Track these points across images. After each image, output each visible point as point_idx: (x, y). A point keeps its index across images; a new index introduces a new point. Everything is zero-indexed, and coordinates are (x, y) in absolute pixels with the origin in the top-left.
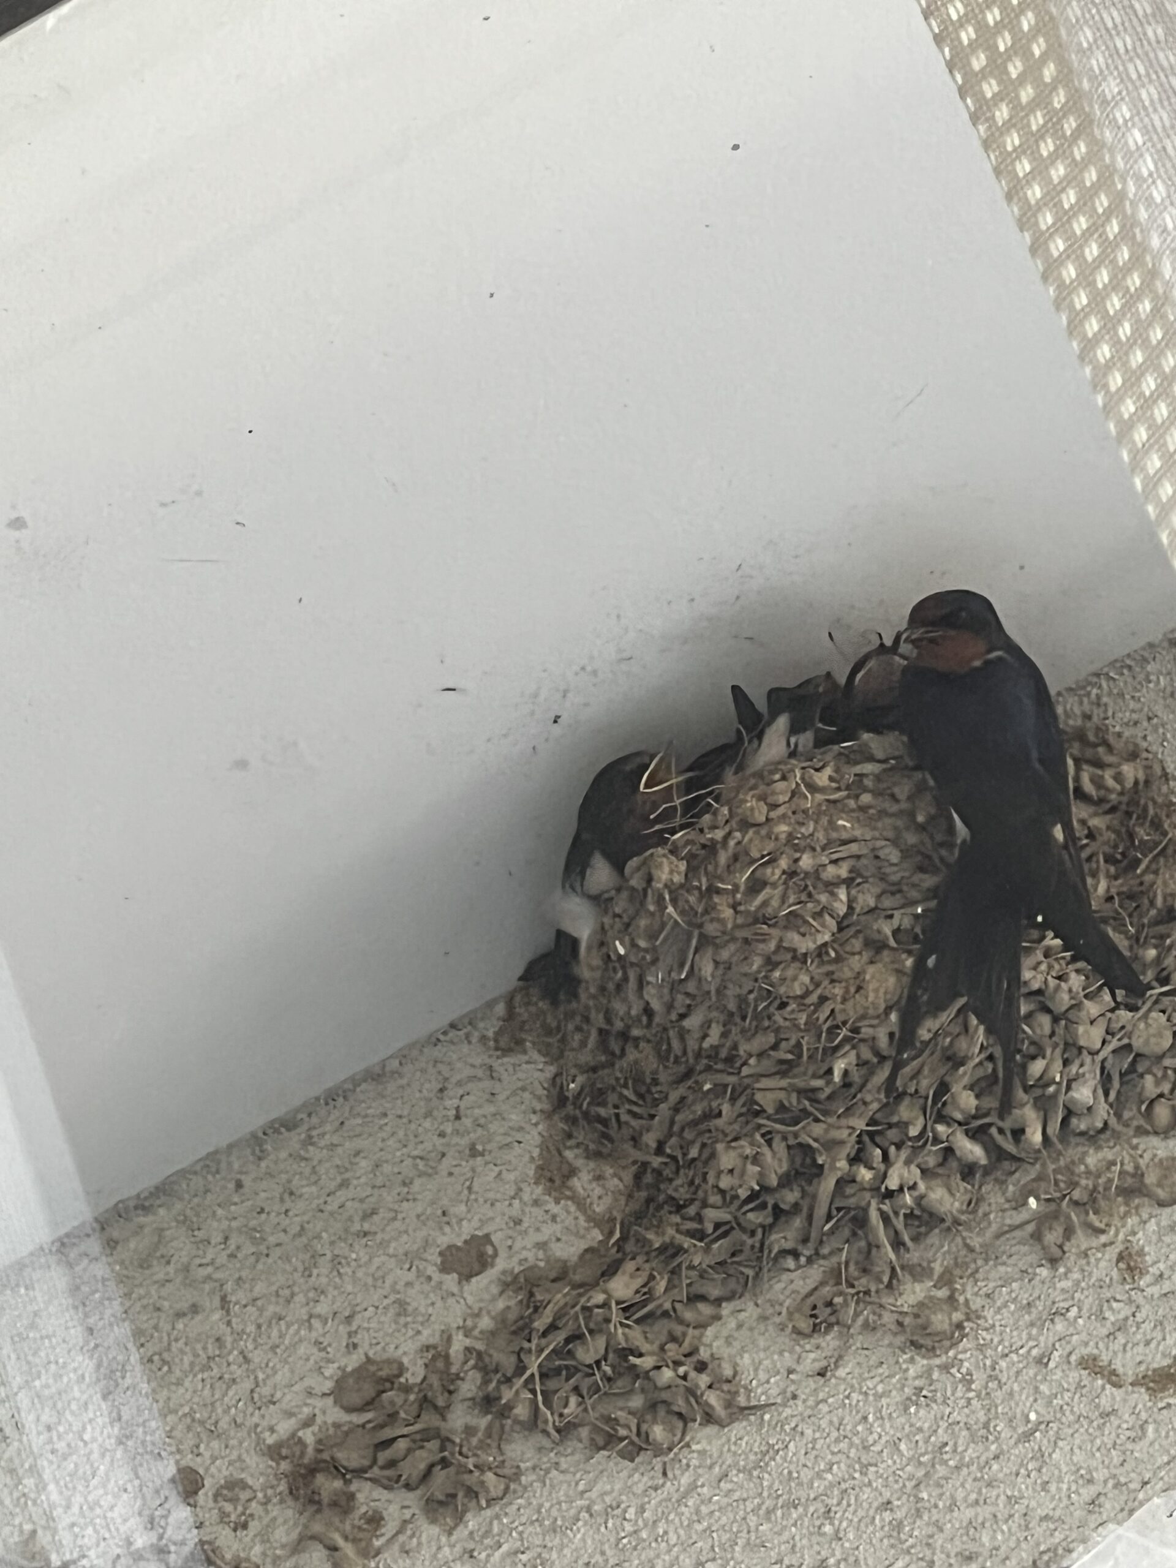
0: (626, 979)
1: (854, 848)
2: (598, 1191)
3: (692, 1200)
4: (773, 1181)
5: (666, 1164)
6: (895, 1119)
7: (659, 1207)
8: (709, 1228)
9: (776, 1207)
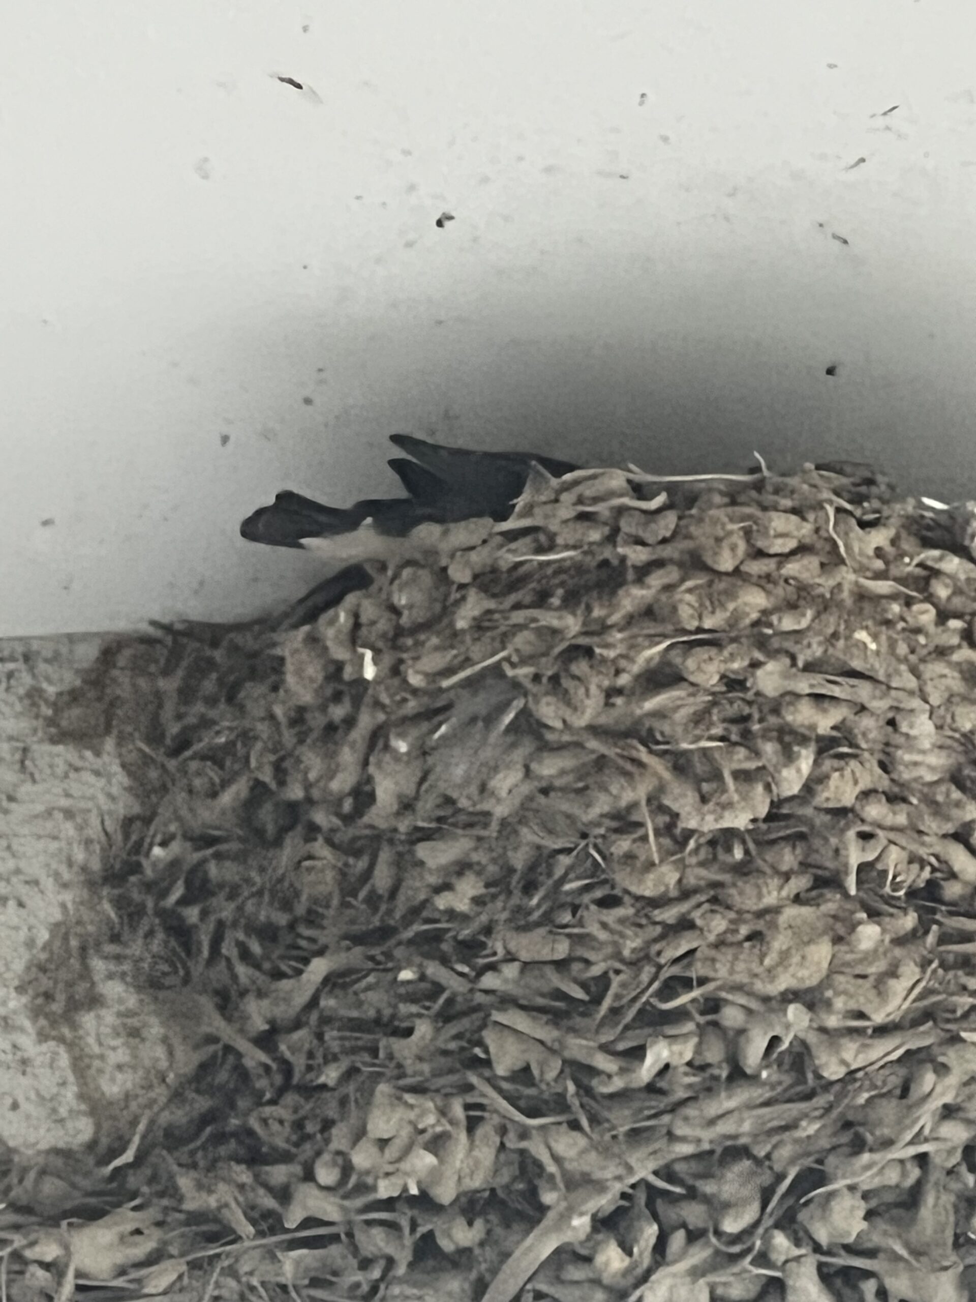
0: (350, 722)
1: (864, 692)
2: (121, 1055)
3: (286, 1158)
4: (445, 1193)
5: (267, 1068)
6: (708, 1187)
7: (220, 1138)
8: (293, 1217)
9: (429, 1237)
